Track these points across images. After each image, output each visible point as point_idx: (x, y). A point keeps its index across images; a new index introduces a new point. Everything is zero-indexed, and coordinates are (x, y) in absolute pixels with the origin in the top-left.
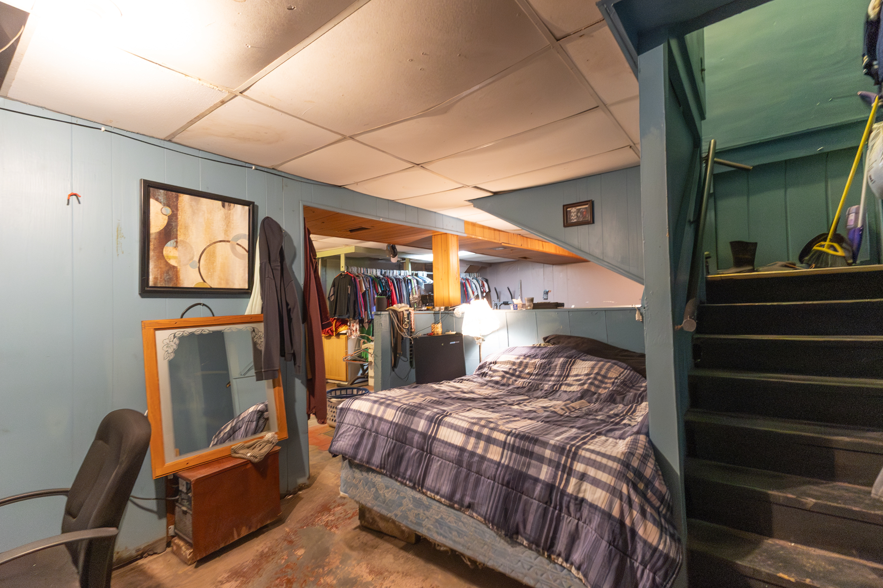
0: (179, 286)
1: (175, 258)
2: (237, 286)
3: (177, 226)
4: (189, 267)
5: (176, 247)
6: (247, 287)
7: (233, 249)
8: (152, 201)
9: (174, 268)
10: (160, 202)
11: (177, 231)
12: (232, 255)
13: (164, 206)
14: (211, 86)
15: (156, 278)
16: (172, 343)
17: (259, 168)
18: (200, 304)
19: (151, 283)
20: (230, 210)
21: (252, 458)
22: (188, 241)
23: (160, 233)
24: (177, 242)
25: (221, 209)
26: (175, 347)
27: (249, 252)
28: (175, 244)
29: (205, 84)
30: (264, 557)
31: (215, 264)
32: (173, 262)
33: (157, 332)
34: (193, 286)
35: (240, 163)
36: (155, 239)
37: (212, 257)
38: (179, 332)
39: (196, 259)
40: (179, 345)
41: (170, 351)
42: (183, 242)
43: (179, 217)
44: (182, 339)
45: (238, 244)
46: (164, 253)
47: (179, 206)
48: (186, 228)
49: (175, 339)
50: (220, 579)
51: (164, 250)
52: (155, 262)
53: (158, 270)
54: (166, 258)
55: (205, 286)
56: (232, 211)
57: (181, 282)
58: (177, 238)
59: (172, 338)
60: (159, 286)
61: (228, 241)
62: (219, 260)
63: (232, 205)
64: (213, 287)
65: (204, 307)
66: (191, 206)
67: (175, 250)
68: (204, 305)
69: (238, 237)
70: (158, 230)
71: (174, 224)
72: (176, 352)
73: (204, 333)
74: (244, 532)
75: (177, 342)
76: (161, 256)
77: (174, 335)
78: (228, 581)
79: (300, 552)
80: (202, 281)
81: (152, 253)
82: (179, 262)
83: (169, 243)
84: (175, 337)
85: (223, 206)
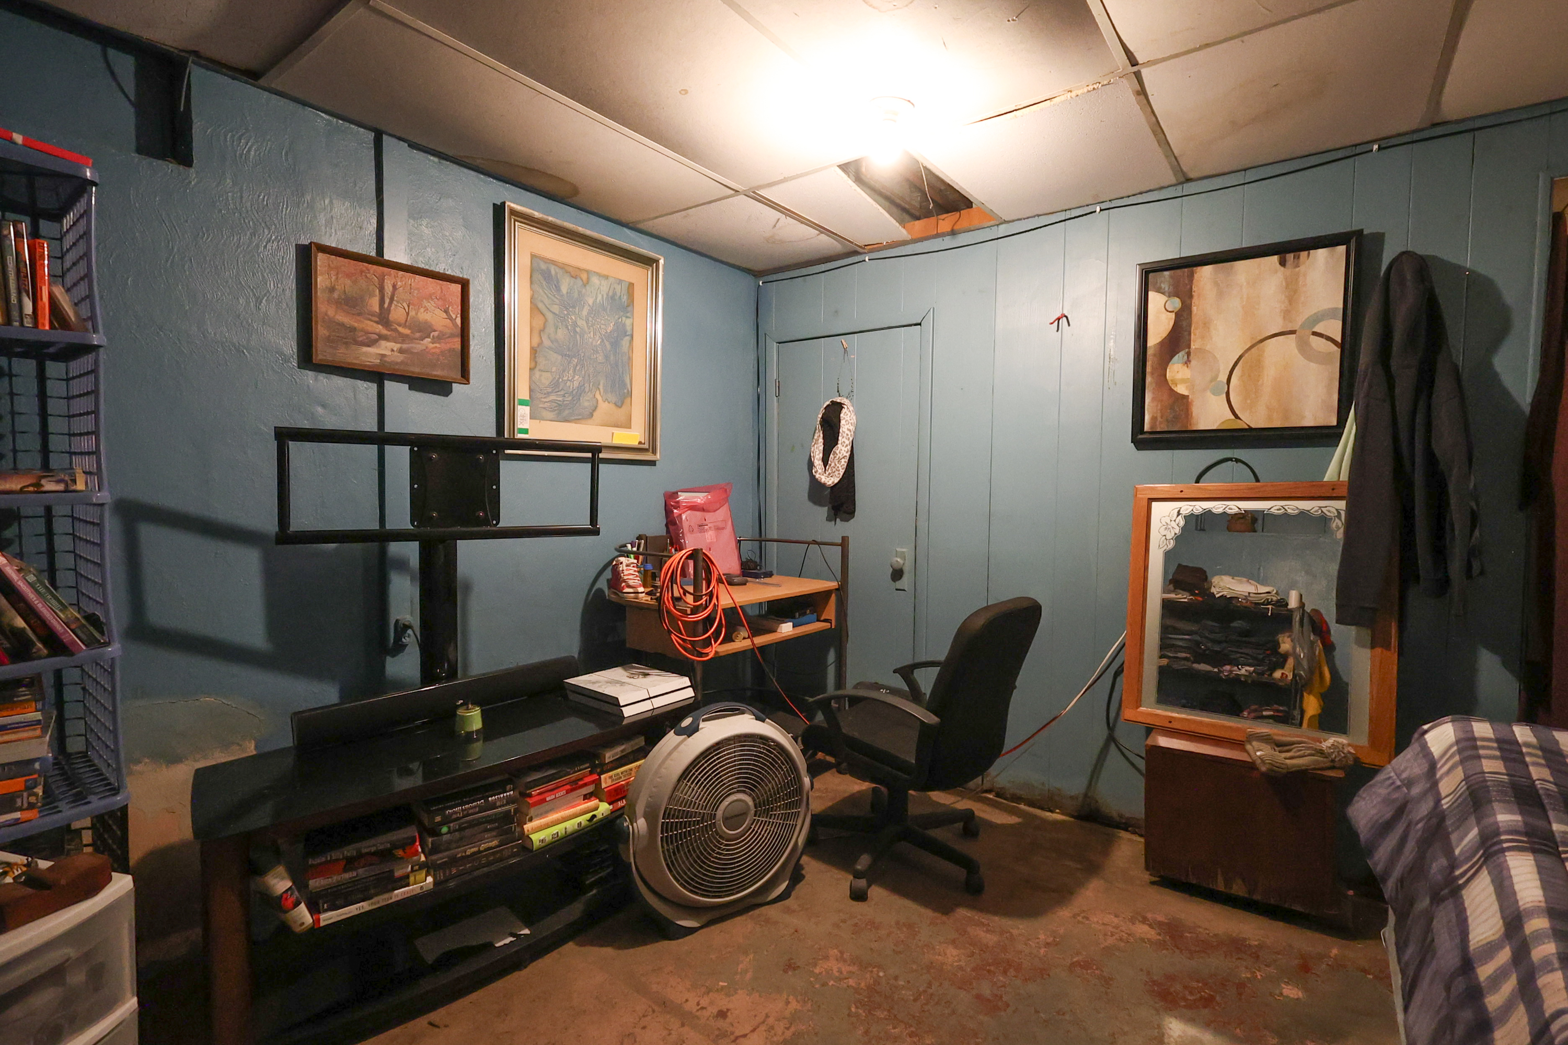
0: (1190, 428)
1: (1184, 381)
2: (1309, 422)
3: (1190, 325)
4: (1208, 393)
5: (1187, 362)
6: (1334, 422)
7: (1304, 347)
8: (1151, 294)
9: (1183, 400)
10: (1163, 293)
11: (1190, 334)
12: (1300, 360)
13: (1169, 297)
14: (1091, 88)
15: (1154, 419)
16: (1174, 524)
17: (1387, 144)
18: (1230, 459)
19: (1147, 427)
20: (1297, 266)
21: (1259, 761)
22: (1208, 348)
23: (1162, 343)
24: (1189, 354)
25: (1276, 272)
26: (1177, 530)
27: (1342, 346)
28: (1186, 357)
29: (1079, 92)
30: (1237, 946)
31: (1260, 382)
32: (1181, 389)
33: (1154, 504)
34: (1214, 428)
35: (1340, 154)
36: (1154, 355)
37: (1257, 367)
38: (1187, 507)
39: (1223, 378)
40: (1184, 529)
41: (1170, 535)
42: (1200, 350)
43: (1194, 309)
44: (1189, 518)
45: (1315, 334)
46: (1169, 375)
47: (1194, 289)
48: (1206, 325)
49: (1180, 516)
50: (1149, 916)
51: (1168, 370)
52: (1153, 393)
53: (1157, 406)
54: (1170, 383)
55: (1239, 425)
56: (1302, 268)
57: (1194, 421)
58: (1189, 347)
59: (1176, 514)
60: (1158, 430)
61: (1293, 332)
62: (1270, 373)
63: (1304, 254)
64: (1253, 426)
65: (1240, 464)
66: (1216, 284)
67: (1185, 367)
68: (1237, 460)
69: (1318, 318)
70: (1159, 340)
71: (1184, 324)
72: (1178, 539)
73: (1229, 511)
74: (1238, 889)
75: (1182, 523)
76: (1162, 380)
77: (1179, 511)
78: (1150, 926)
79: (1291, 992)
80: (1233, 417)
81: (1149, 379)
82: (1192, 387)
83: (1176, 357)
84: (1179, 514)
85: (1283, 263)
